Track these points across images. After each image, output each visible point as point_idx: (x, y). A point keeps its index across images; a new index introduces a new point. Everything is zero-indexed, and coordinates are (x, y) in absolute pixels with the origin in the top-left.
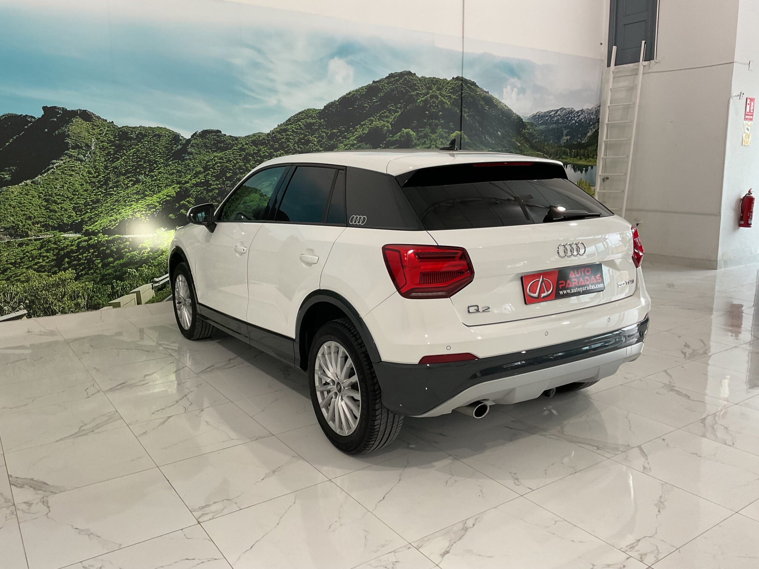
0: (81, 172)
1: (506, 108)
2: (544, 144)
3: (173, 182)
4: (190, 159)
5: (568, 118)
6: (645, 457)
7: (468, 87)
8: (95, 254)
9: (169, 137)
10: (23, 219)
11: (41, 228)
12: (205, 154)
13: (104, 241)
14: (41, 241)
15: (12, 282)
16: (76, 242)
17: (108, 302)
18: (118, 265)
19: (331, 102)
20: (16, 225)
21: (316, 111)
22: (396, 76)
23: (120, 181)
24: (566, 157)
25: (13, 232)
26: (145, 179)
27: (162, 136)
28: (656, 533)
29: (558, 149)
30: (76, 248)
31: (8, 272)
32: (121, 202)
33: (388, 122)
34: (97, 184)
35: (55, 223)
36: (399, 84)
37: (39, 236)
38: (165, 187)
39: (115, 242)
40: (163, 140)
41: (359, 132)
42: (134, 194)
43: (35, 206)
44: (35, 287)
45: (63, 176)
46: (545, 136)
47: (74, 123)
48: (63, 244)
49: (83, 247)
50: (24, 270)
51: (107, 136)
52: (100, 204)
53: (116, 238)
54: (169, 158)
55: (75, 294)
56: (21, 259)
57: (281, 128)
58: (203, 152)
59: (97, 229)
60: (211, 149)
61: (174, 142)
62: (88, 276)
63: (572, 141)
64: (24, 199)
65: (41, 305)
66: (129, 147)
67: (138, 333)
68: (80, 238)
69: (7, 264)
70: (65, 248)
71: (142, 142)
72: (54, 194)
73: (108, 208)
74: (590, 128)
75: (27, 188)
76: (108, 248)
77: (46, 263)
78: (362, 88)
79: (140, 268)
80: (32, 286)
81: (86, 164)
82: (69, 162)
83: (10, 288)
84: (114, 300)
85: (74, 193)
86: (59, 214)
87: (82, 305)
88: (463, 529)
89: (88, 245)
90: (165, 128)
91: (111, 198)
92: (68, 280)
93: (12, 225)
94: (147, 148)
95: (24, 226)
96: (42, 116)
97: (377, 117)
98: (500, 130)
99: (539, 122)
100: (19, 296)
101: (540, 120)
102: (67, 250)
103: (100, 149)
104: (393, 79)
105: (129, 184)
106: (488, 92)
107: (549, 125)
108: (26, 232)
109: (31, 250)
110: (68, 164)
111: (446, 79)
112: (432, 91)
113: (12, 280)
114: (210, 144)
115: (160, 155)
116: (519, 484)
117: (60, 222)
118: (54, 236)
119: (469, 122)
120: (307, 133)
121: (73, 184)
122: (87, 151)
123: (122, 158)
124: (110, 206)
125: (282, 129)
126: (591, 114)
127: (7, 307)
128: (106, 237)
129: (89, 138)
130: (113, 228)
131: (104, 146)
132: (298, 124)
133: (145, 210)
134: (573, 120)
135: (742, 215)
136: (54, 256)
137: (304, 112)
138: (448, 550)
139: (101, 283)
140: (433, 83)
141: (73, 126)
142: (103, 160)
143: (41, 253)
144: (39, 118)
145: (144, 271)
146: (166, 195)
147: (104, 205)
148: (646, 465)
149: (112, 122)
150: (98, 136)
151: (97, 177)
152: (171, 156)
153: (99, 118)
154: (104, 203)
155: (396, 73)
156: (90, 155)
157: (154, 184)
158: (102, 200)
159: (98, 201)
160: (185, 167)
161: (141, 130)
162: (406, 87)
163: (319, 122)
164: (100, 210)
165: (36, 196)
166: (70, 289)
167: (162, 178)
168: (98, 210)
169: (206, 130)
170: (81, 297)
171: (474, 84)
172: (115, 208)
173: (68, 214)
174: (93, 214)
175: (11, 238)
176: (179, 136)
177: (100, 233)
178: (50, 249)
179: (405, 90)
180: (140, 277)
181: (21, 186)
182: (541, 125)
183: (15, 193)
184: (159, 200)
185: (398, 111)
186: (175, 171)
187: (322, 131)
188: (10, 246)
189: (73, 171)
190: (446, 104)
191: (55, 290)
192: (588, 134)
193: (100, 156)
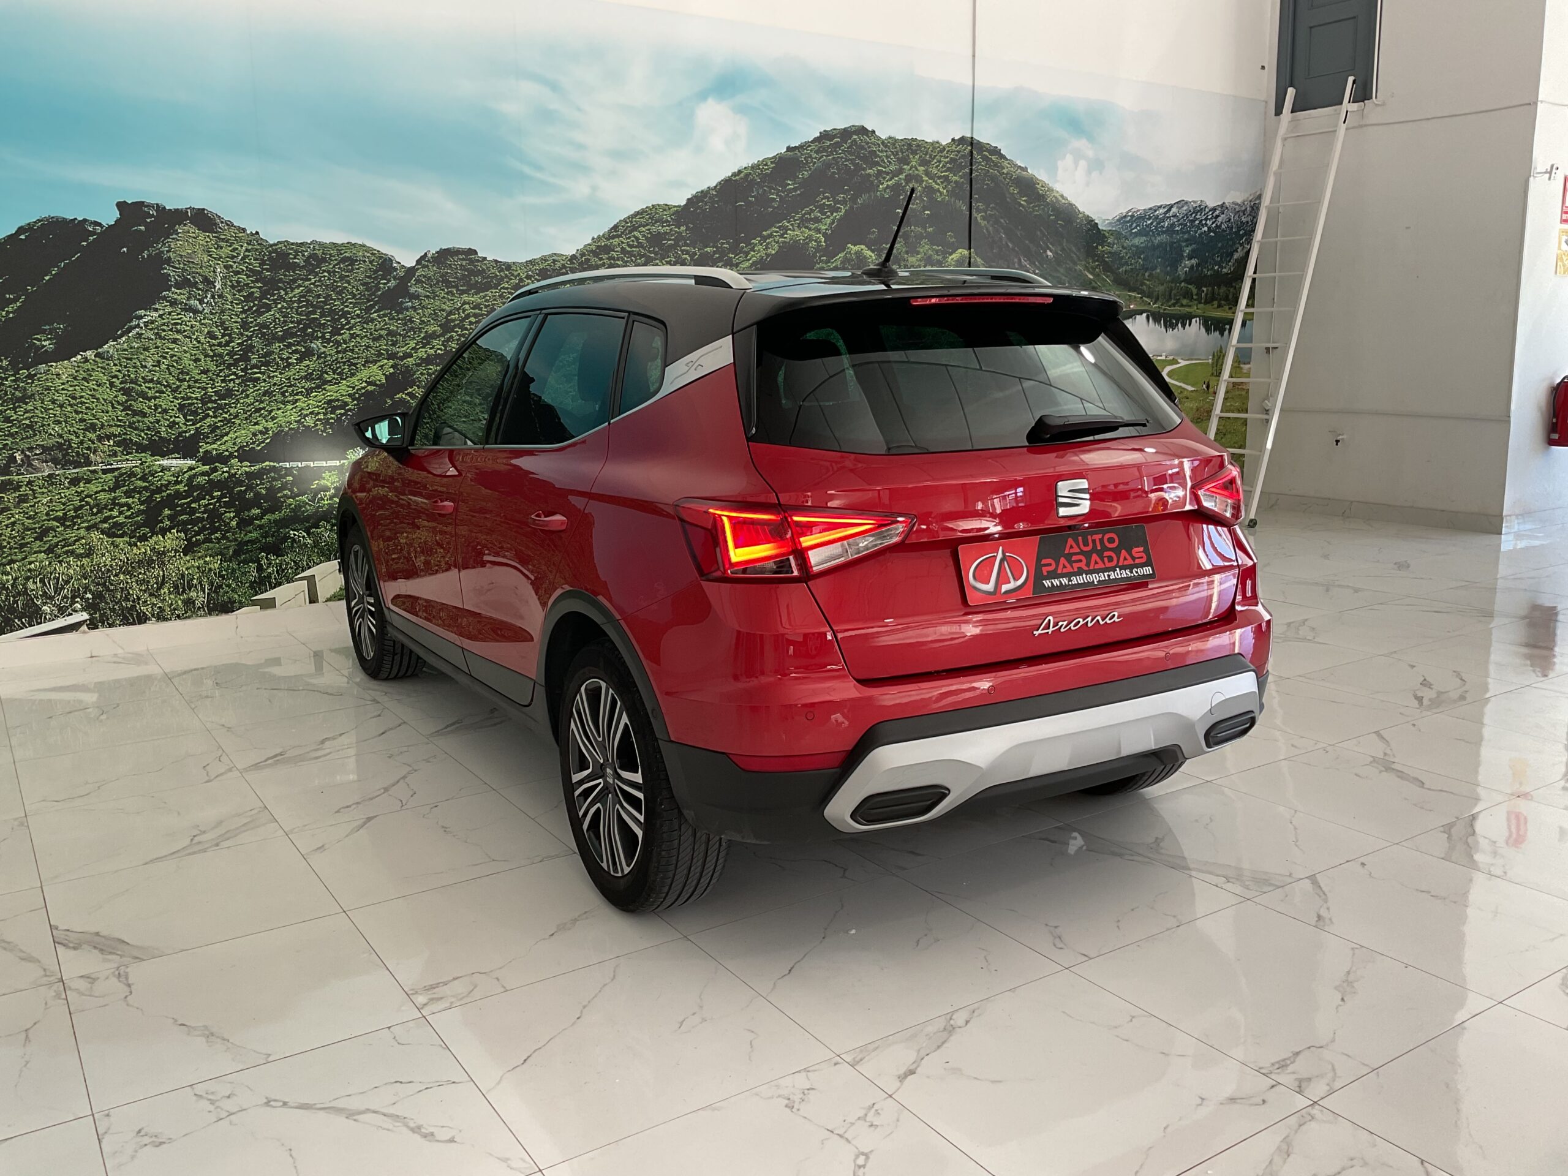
0: (194, 334)
1: (1063, 201)
2: (1144, 275)
3: (379, 354)
4: (414, 309)
5: (1193, 221)
6: (1323, 897)
7: (985, 158)
8: (224, 500)
9: (371, 262)
10: (78, 429)
11: (114, 448)
12: (444, 297)
13: (241, 474)
14: (116, 473)
15: (58, 556)
16: (185, 475)
17: (250, 597)
18: (271, 523)
19: (700, 190)
20: (65, 441)
21: (669, 209)
22: (835, 137)
23: (274, 352)
24: (1190, 304)
25: (60, 455)
26: (323, 349)
27: (357, 261)
28: (1333, 1041)
29: (1173, 285)
30: (186, 488)
31: (51, 535)
32: (275, 396)
33: (818, 231)
34: (226, 358)
35: (143, 438)
36: (840, 154)
37: (112, 464)
38: (364, 365)
39: (265, 477)
40: (358, 269)
41: (759, 250)
42: (302, 378)
43: (103, 402)
44: (105, 566)
45: (159, 342)
46: (1144, 260)
47: (180, 235)
48: (160, 480)
49: (200, 487)
50: (82, 532)
51: (246, 262)
52: (233, 399)
53: (265, 469)
54: (372, 306)
55: (184, 581)
56: (76, 510)
57: (599, 244)
58: (440, 293)
59: (227, 450)
60: (456, 287)
61: (380, 273)
62: (211, 545)
63: (1202, 270)
64: (82, 389)
65: (117, 603)
66: (291, 284)
67: (312, 658)
68: (194, 469)
69: (49, 520)
70: (164, 488)
71: (317, 274)
72: (140, 379)
73: (249, 408)
74: (1239, 243)
75: (88, 366)
76: (250, 488)
77: (126, 518)
78: (764, 162)
79: (314, 530)
80: (99, 564)
81: (204, 319)
82: (170, 314)
83: (55, 569)
84: (262, 593)
85: (181, 376)
86: (150, 419)
87: (198, 604)
88: (945, 1029)
89: (210, 481)
90: (364, 246)
91: (255, 386)
92: (171, 552)
93: (57, 442)
94: (327, 286)
95: (82, 442)
96: (116, 222)
97: (795, 220)
98: (1051, 246)
99: (1136, 230)
100: (73, 585)
101: (1134, 225)
102: (168, 492)
103: (233, 287)
104: (829, 143)
105: (291, 358)
106: (1025, 169)
107: (1154, 235)
108: (86, 455)
109: (96, 493)
110: (168, 318)
111: (938, 142)
112: (909, 167)
113: (59, 551)
114: (455, 278)
115: (353, 300)
116: (1061, 945)
117: (152, 436)
118: (141, 464)
119: (987, 230)
120: (653, 255)
121: (179, 358)
122: (207, 291)
123: (276, 307)
124: (252, 404)
125: (601, 246)
126: (1241, 214)
127: (50, 607)
128: (246, 467)
129: (211, 266)
130: (259, 448)
131: (241, 282)
132: (634, 236)
133: (324, 411)
134: (1203, 225)
135: (1554, 420)
136: (142, 503)
137: (646, 212)
138: (911, 1068)
139: (237, 559)
140: (912, 150)
141: (178, 240)
142: (240, 310)
143: (115, 498)
144: (110, 226)
145: (323, 536)
146: (366, 382)
147: (242, 401)
148: (1323, 913)
149: (257, 233)
150: (228, 261)
151: (227, 344)
152: (376, 303)
153: (230, 224)
154: (241, 398)
155: (834, 129)
156: (212, 300)
157: (342, 358)
158: (238, 391)
159: (229, 393)
160: (405, 324)
161: (314, 249)
162: (855, 160)
163: (676, 232)
164: (232, 411)
165: (105, 383)
166: (173, 572)
167: (357, 347)
168: (229, 411)
169: (448, 249)
170: (196, 587)
171: (996, 151)
172: (264, 408)
173: (166, 419)
174: (219, 419)
175: (56, 468)
176: (392, 261)
177: (233, 459)
178: (134, 490)
179: (853, 166)
180: (315, 547)
181: (76, 364)
182: (1136, 236)
183: (64, 377)
184: (351, 391)
185: (839, 208)
186: (383, 333)
187: (682, 251)
188: (53, 484)
189: (178, 332)
190: (939, 195)
191: (144, 574)
192: (1236, 256)
193: (232, 302)
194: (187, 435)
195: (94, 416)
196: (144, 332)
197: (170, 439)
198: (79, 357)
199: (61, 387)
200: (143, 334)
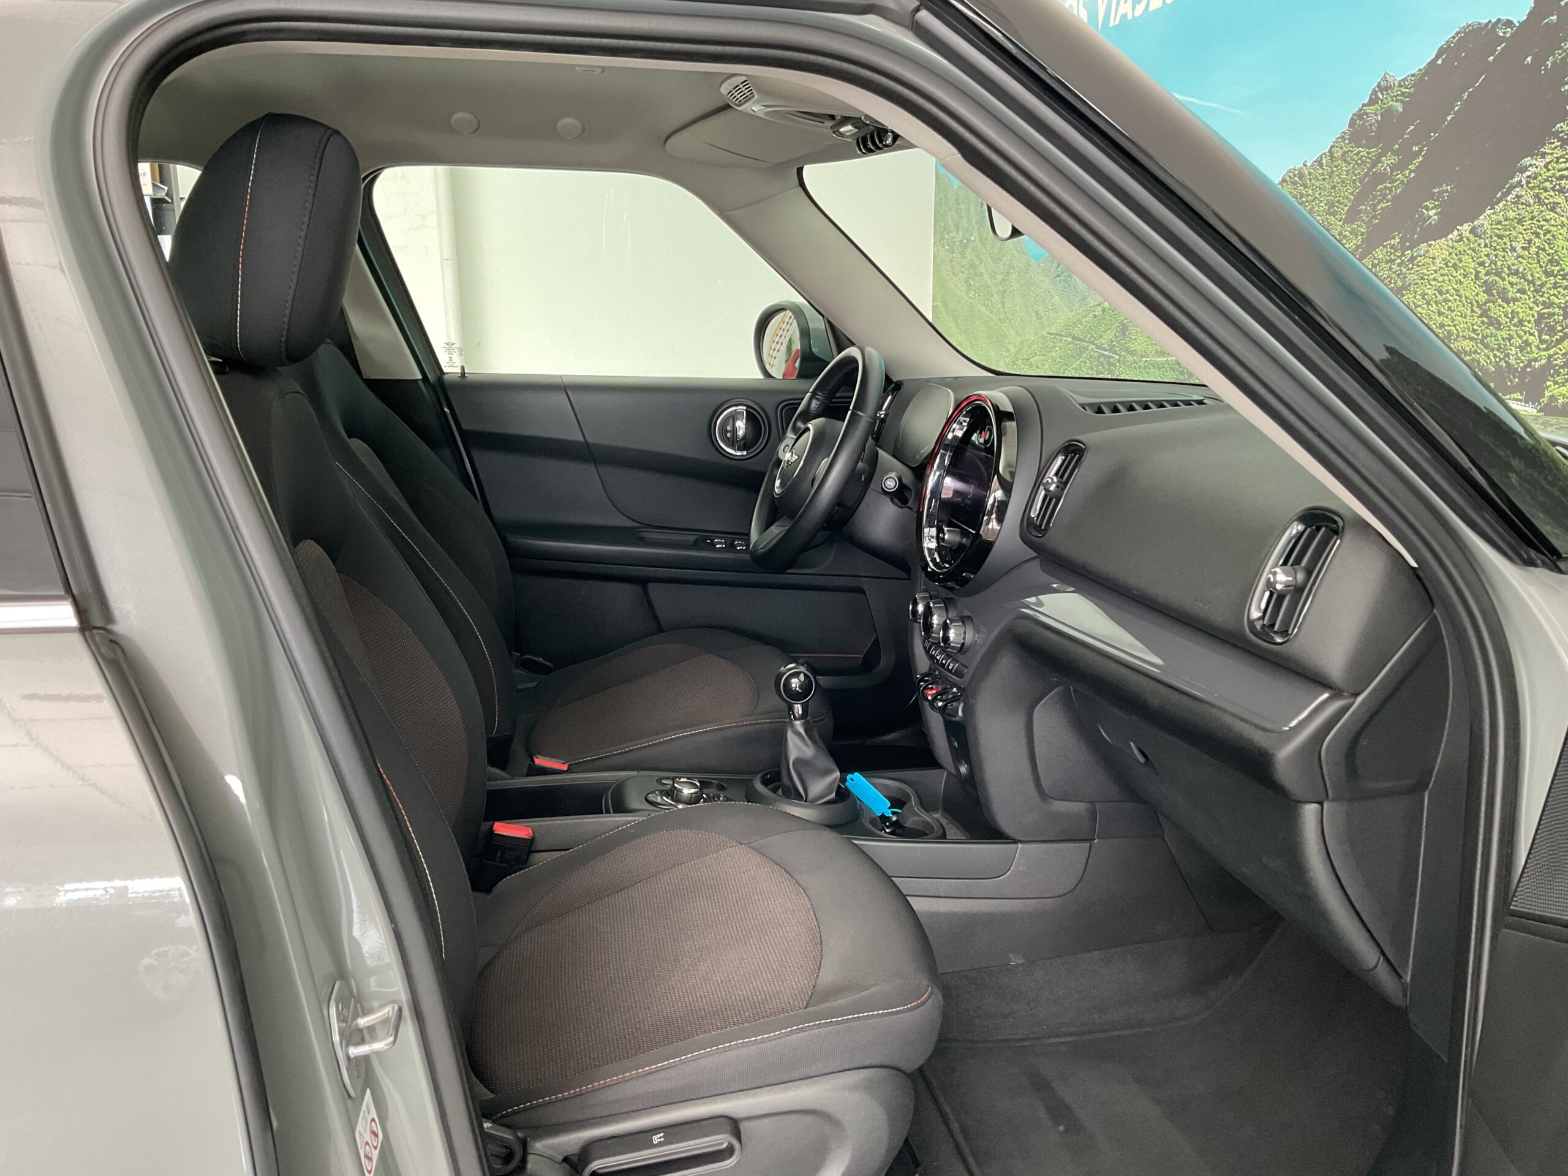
194: (1537, 364)
195: (1453, 320)
196: (1523, 193)
197: (1517, 368)
198: (1456, 233)
199: (1432, 277)
200: (1522, 196)
